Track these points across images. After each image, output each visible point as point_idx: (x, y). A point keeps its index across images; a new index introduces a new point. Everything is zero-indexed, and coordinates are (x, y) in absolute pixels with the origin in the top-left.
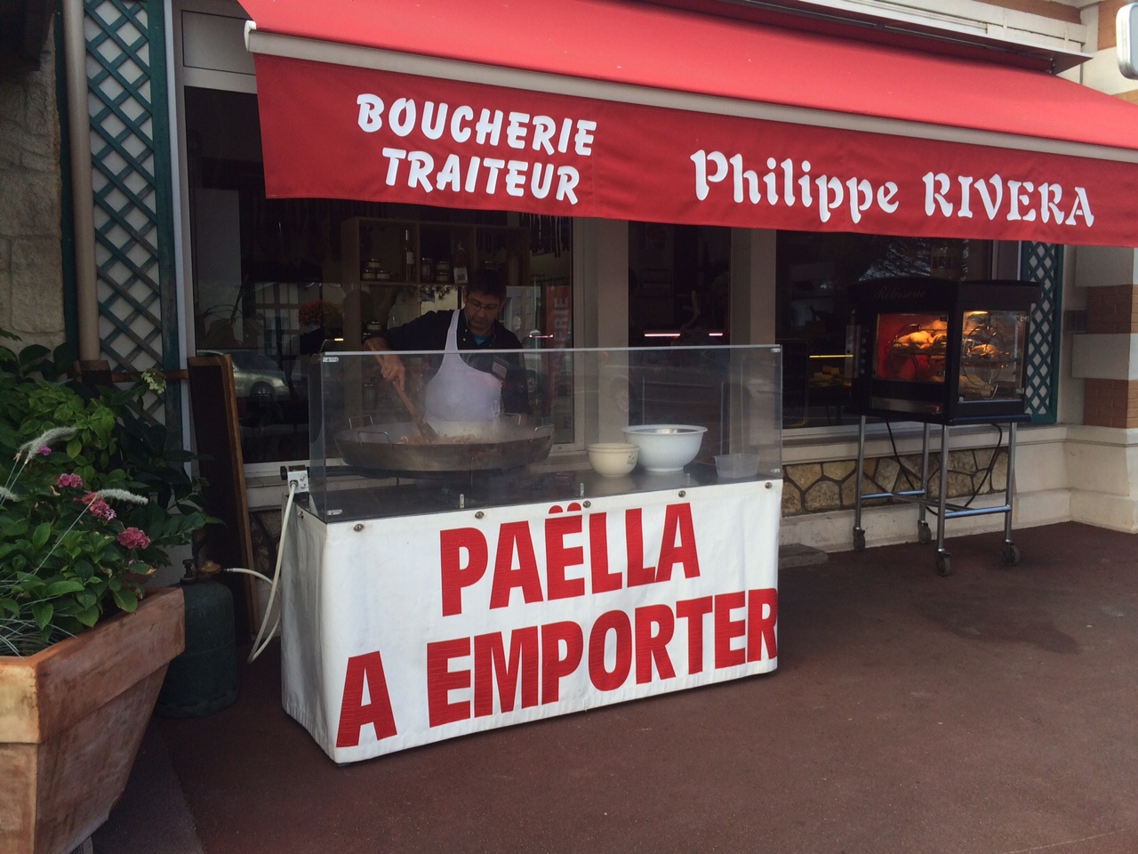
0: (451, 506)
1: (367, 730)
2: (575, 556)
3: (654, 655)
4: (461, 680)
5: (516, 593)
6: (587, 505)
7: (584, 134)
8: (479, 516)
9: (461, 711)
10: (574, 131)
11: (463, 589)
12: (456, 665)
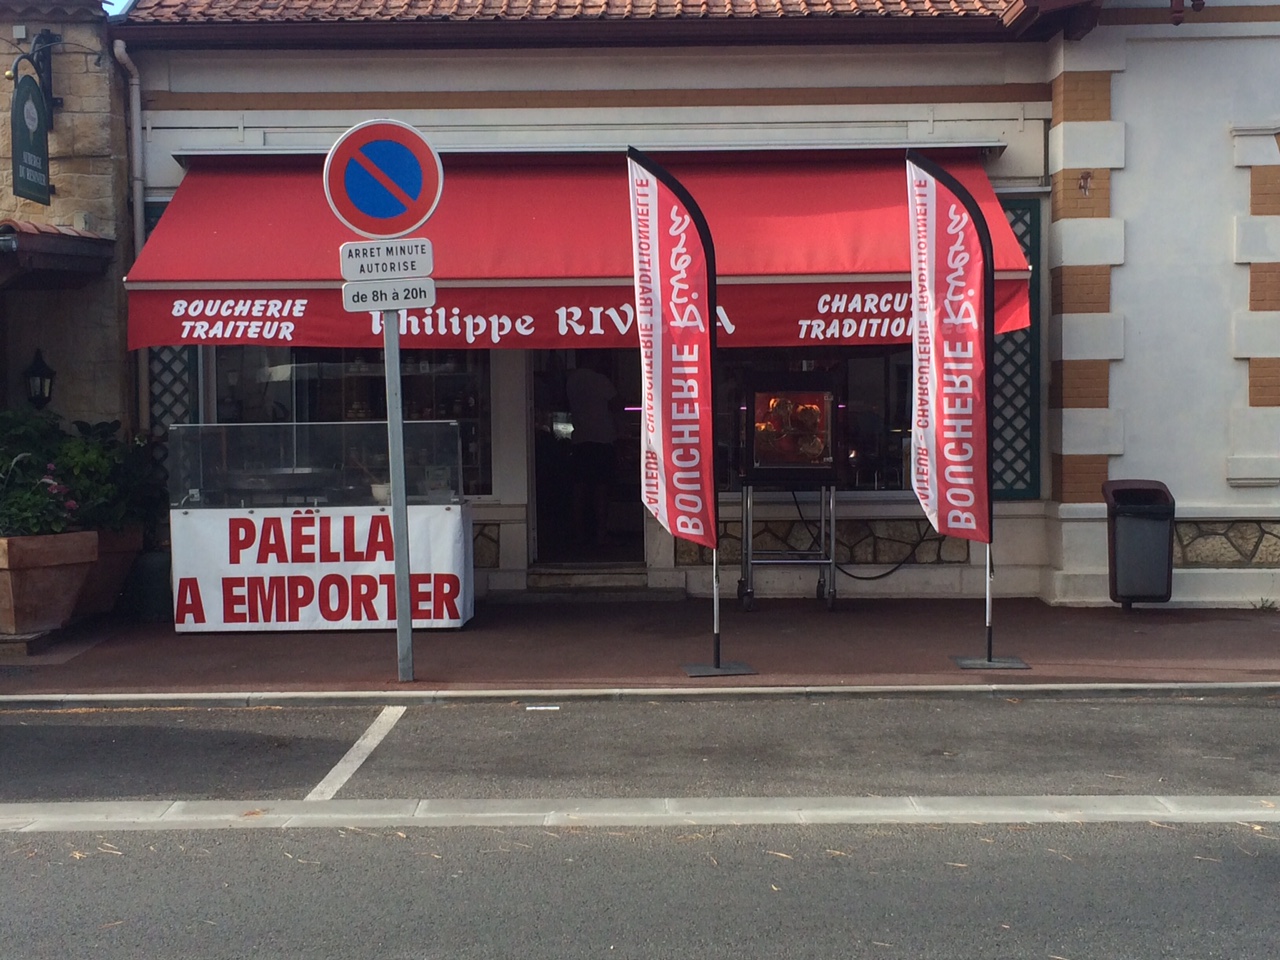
0: (236, 505)
1: (189, 617)
2: (310, 540)
3: (364, 605)
4: (240, 600)
5: (272, 557)
6: (318, 511)
7: (299, 308)
8: (252, 512)
9: (241, 618)
10: (293, 305)
11: (241, 551)
12: (237, 591)
